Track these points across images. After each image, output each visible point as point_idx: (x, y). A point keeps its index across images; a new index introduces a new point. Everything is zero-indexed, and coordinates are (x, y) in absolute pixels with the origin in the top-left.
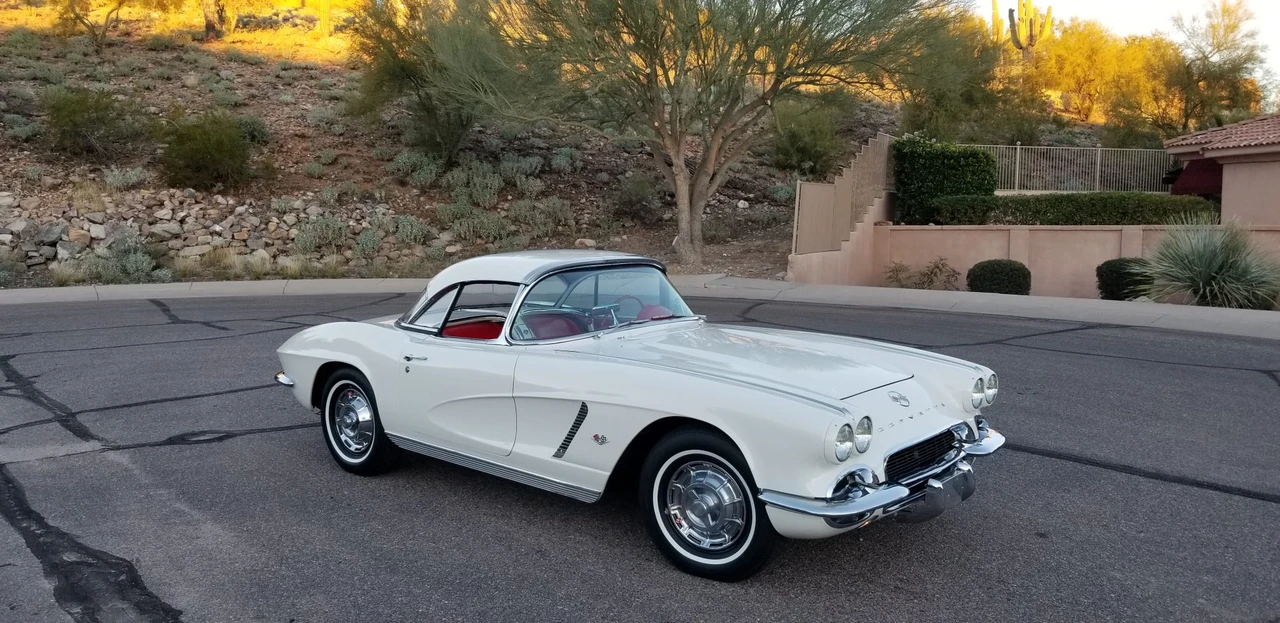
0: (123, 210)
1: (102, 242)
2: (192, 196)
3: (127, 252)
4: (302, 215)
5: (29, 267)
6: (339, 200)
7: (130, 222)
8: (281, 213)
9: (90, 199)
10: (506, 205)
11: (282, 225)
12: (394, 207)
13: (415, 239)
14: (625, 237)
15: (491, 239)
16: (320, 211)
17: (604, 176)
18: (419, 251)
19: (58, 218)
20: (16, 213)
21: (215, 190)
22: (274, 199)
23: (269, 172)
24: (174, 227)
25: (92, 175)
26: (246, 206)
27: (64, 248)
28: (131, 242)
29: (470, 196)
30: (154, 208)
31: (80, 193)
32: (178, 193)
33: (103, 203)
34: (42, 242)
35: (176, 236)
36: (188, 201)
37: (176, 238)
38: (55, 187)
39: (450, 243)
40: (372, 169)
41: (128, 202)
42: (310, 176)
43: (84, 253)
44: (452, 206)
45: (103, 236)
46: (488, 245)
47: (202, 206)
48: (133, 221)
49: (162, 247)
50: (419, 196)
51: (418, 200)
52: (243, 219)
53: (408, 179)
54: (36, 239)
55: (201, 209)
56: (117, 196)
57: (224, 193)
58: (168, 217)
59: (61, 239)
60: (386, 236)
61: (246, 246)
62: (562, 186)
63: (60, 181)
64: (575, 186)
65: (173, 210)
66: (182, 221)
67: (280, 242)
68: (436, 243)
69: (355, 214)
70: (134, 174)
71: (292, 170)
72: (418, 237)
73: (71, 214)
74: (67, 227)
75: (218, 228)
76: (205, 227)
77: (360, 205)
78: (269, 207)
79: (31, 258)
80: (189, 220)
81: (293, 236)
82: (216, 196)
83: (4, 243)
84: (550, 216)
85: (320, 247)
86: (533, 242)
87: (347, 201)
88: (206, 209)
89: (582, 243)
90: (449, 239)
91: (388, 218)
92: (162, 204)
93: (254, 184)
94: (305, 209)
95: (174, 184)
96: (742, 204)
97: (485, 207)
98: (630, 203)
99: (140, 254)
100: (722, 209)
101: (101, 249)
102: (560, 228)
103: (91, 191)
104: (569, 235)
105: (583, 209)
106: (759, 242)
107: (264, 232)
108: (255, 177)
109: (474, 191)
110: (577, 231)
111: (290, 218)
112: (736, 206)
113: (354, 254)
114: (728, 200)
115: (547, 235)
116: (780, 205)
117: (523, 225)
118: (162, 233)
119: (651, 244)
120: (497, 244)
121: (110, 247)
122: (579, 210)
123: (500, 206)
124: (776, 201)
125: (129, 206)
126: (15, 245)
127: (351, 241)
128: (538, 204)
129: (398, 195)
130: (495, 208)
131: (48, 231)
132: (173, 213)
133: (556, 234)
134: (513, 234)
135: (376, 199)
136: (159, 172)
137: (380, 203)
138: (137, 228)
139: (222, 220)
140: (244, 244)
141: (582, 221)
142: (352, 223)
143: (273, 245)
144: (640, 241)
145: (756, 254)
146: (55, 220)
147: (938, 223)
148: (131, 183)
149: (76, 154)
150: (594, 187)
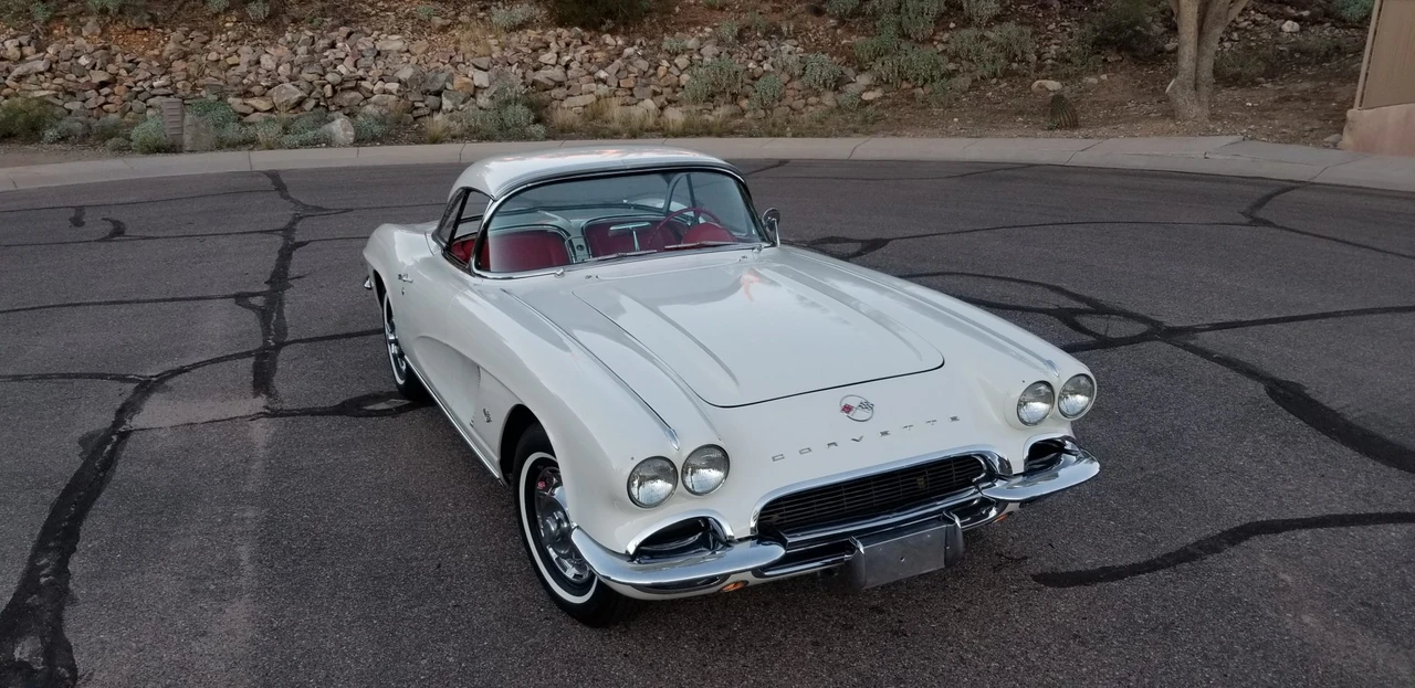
0: (508, 53)
1: (486, 91)
2: (578, 36)
3: (508, 102)
4: (696, 57)
5: (415, 118)
6: (739, 37)
7: (514, 67)
8: (673, 55)
9: (476, 42)
10: (946, 36)
11: (673, 69)
12: (805, 44)
13: (825, 84)
14: (1104, 77)
15: (920, 82)
16: (717, 51)
18: (829, 99)
19: (444, 64)
20: (405, 59)
21: (604, 28)
22: (666, 38)
24: (557, 73)
25: (482, 14)
26: (636, 47)
27: (448, 98)
28: (510, 93)
29: (900, 25)
30: (540, 51)
31: (468, 34)
32: (564, 32)
33: (488, 46)
34: (428, 91)
35: (560, 84)
36: (575, 42)
37: (560, 86)
38: (444, 29)
39: (869, 88)
41: (514, 44)
42: (712, 7)
43: (468, 104)
44: (875, 40)
45: (486, 85)
46: (915, 91)
47: (589, 47)
48: (518, 67)
49: (545, 96)
50: (835, 28)
51: (835, 33)
52: (631, 64)
53: (824, 6)
54: (423, 88)
55: (588, 51)
56: (503, 38)
57: (613, 32)
58: (553, 62)
59: (446, 88)
60: (790, 81)
61: (632, 95)
63: (449, 21)
65: (558, 53)
67: (669, 90)
68: (851, 89)
69: (756, 54)
70: (520, 12)
71: (692, 1)
72: (829, 82)
73: (459, 59)
74: (451, 74)
75: (602, 74)
76: (591, 74)
77: (763, 42)
78: (659, 48)
79: (417, 108)
80: (574, 65)
81: (683, 83)
82: (603, 37)
83: (391, 93)
84: (1002, 49)
85: (713, 96)
86: (975, 85)
87: (749, 38)
88: (592, 51)
89: (1041, 86)
90: (868, 82)
91: (794, 57)
92: (548, 46)
93: (646, 20)
94: (699, 50)
95: (562, 22)
96: (1289, 26)
97: (917, 41)
98: (1117, 28)
99: (519, 106)
100: (1257, 34)
101: (483, 100)
102: (1015, 65)
103: (477, 32)
104: (1024, 75)
105: (1050, 39)
106: (1307, 85)
107: (652, 78)
108: (649, 12)
109: (905, 18)
110: (1040, 68)
111: (682, 61)
112: (1281, 30)
113: (751, 104)
114: (1267, 20)
115: (995, 75)
116: (1349, 28)
117: (964, 62)
118: (546, 82)
119: (1141, 86)
120: (928, 89)
121: (492, 98)
122: (1044, 39)
123: (937, 38)
124: (1344, 21)
125: (515, 49)
126: (402, 96)
127: (748, 88)
128: (988, 34)
129: (811, 27)
130: (931, 40)
131: (434, 79)
132: (558, 57)
133: (1008, 74)
134: (950, 75)
135: (782, 34)
136: (548, 8)
137: (786, 38)
138: (521, 75)
139: (608, 64)
140: (629, 92)
141: (1047, 55)
142: (751, 65)
143: (662, 94)
144: (1125, 83)
145: (1298, 104)
146: (441, 67)
148: (518, 21)
150: (1070, 6)
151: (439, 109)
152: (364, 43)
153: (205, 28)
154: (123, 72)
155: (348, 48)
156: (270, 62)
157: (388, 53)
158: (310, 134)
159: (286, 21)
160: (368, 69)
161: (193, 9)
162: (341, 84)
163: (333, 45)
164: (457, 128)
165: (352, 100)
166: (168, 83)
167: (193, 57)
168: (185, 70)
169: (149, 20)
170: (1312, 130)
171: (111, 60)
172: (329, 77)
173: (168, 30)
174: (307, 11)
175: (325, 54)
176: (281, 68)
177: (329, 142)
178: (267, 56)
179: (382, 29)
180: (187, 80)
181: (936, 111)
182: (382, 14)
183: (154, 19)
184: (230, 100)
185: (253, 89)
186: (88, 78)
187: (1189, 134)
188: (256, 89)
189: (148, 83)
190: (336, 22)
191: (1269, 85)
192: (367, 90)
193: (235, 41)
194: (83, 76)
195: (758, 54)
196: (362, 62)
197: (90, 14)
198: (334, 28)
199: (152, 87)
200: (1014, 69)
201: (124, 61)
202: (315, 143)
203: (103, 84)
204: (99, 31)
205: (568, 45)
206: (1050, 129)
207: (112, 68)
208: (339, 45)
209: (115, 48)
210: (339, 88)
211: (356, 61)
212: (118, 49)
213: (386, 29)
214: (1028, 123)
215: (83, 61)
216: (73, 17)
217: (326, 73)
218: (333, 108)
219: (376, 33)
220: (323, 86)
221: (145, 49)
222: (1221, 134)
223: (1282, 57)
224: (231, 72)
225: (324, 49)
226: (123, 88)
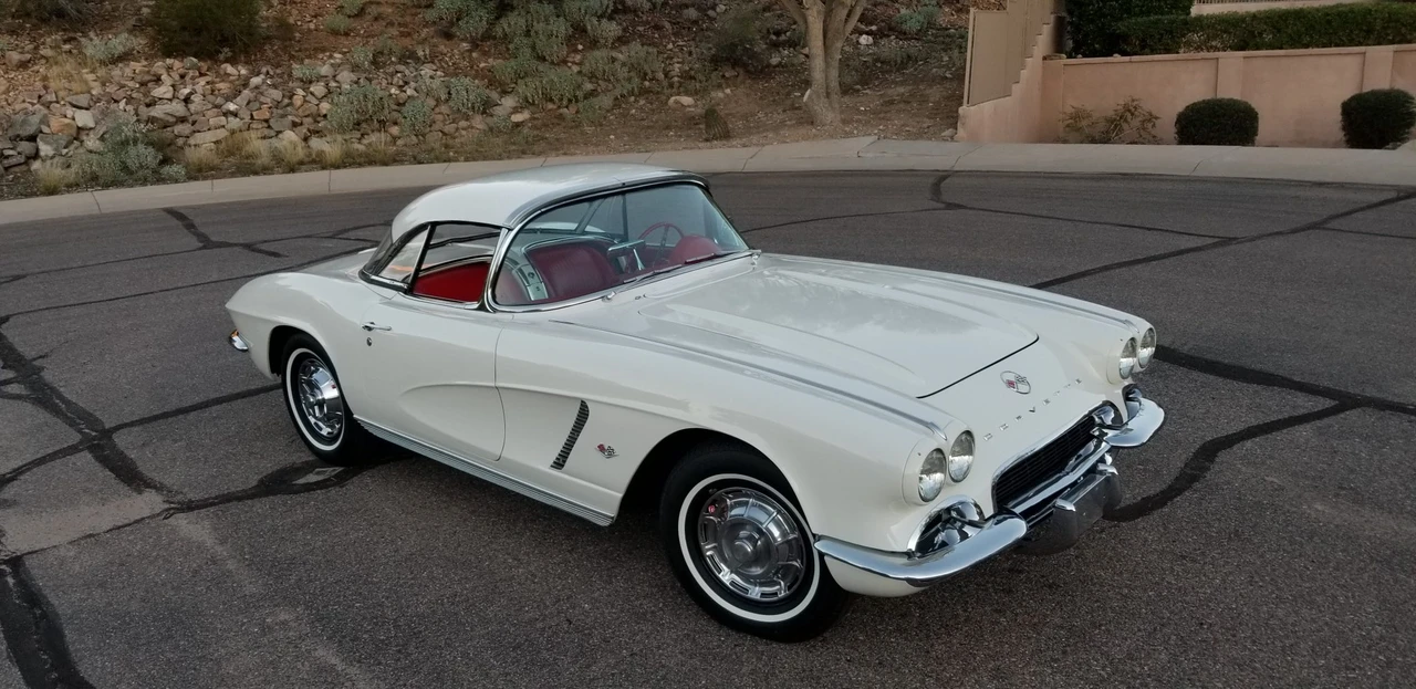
0: (111, 89)
1: (91, 132)
2: (193, 67)
3: (125, 143)
4: (333, 84)
5: (6, 169)
6: (374, 62)
7: (122, 104)
8: (306, 83)
9: (69, 78)
10: (578, 58)
11: (310, 98)
12: (443, 67)
13: (473, 108)
14: (728, 91)
15: (565, 103)
16: (354, 77)
17: (692, 13)
18: (479, 122)
19: (33, 104)
21: (222, 57)
22: (295, 66)
23: (285, 30)
24: (178, 108)
25: (67, 47)
26: (262, 76)
27: (47, 143)
28: (127, 132)
29: (533, 48)
30: (150, 85)
31: (55, 70)
32: (177, 64)
33: (86, 82)
34: (18, 136)
35: (183, 120)
36: (191, 73)
37: (182, 122)
38: (23, 65)
39: (516, 110)
40: (408, 19)
41: (117, 79)
42: (335, 32)
43: (72, 147)
44: (513, 63)
45: (92, 125)
46: (561, 111)
47: (208, 79)
48: (127, 104)
49: (167, 133)
50: (470, 51)
51: (470, 56)
52: (262, 94)
53: (454, 30)
54: (11, 133)
55: (208, 83)
56: (102, 72)
57: (233, 61)
58: (169, 95)
59: (41, 132)
60: (436, 106)
61: (269, 127)
62: (641, 29)
63: (28, 56)
64: (658, 28)
65: (173, 86)
66: (187, 100)
67: (309, 120)
68: (498, 111)
69: (396, 80)
70: (120, 41)
71: (312, 26)
72: (476, 105)
73: (49, 98)
74: (45, 116)
75: (232, 107)
76: (216, 107)
77: (401, 68)
78: (290, 75)
79: (7, 157)
80: (196, 98)
81: (324, 112)
82: (223, 66)
84: (632, 68)
85: (359, 124)
86: (617, 102)
87: (385, 63)
88: (214, 83)
89: (677, 102)
90: (514, 105)
91: (437, 82)
92: (160, 79)
93: (267, 47)
94: (334, 76)
95: (169, 52)
96: (864, 40)
97: (552, 63)
98: (728, 47)
99: (141, 146)
101: (92, 142)
102: (647, 83)
103: (68, 67)
104: (658, 93)
105: (671, 58)
106: (901, 90)
107: (289, 108)
108: (268, 39)
109: (537, 42)
110: (670, 85)
111: (318, 89)
112: (858, 42)
113: (402, 131)
115: (632, 93)
116: (910, 39)
117: (601, 82)
118: (162, 116)
119: (761, 98)
120: (573, 109)
121: (102, 138)
122: (667, 59)
123: (570, 59)
124: (905, 33)
125: (119, 84)
127: (395, 114)
128: (617, 54)
129: (445, 51)
131: (24, 122)
132: (175, 90)
133: (644, 92)
134: (592, 94)
135: (419, 59)
136: (149, 38)
137: (424, 63)
138: (132, 112)
139: (235, 96)
140: (266, 125)
141: (673, 73)
142: (393, 91)
143: (301, 124)
144: (748, 96)
145: (902, 106)
146: (30, 108)
147: (1124, 53)
148: (117, 53)
149: (44, 21)
150: (681, 28)
151: (36, 156)
164: (67, 176)
170: (928, 127)
181: (589, 129)
187: (832, 137)
195: (397, 79)
200: (650, 88)
205: (183, 77)
206: (707, 140)
214: (680, 136)
222: (858, 136)
223: (868, 67)
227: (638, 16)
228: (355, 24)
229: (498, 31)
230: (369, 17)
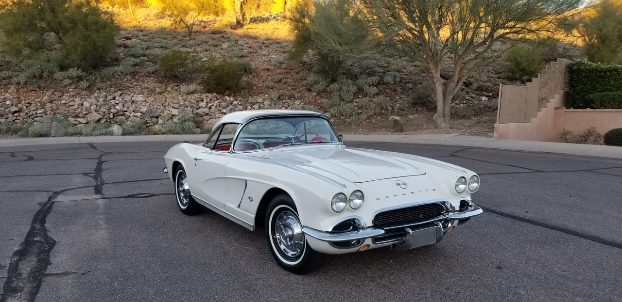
0: (187, 103)
1: (177, 116)
2: (215, 96)
3: (185, 121)
4: (262, 105)
5: (147, 127)
6: (279, 98)
7: (189, 108)
8: (253, 104)
9: (174, 98)
10: (358, 100)
12: (304, 101)
14: (416, 115)
15: (348, 116)
16: (270, 103)
17: (410, 85)
19: (160, 106)
20: (144, 104)
21: (225, 94)
22: (250, 98)
23: (250, 86)
24: (206, 110)
25: (176, 88)
26: (238, 101)
27: (161, 119)
28: (188, 117)
29: (340, 96)
30: (200, 102)
31: (170, 95)
32: (210, 95)
33: (178, 100)
34: (153, 116)
35: (207, 114)
36: (214, 99)
38: (161, 93)
40: (297, 84)
41: (189, 99)
42: (268, 88)
43: (169, 121)
44: (330, 101)
45: (177, 114)
47: (219, 101)
49: (201, 119)
50: (316, 96)
51: (316, 98)
53: (312, 88)
54: (151, 115)
56: (185, 97)
57: (229, 95)
58: (205, 106)
59: (160, 115)
62: (387, 91)
63: (163, 90)
64: (394, 90)
65: (207, 103)
70: (192, 87)
71: (261, 85)
73: (166, 104)
74: (163, 110)
75: (224, 111)
76: (219, 111)
77: (288, 100)
78: (247, 101)
79: (148, 123)
80: (213, 107)
82: (225, 97)
83: (138, 117)
84: (378, 105)
86: (368, 117)
87: (283, 99)
88: (221, 102)
89: (392, 118)
91: (300, 106)
92: (203, 100)
93: (243, 91)
94: (263, 103)
95: (209, 91)
96: (484, 99)
97: (347, 101)
98: (421, 98)
99: (190, 122)
100: (473, 101)
101: (175, 120)
102: (383, 111)
103: (174, 95)
104: (387, 115)
105: (396, 102)
106: (487, 118)
108: (244, 88)
109: (342, 93)
110: (392, 113)
111: (256, 106)
112: (481, 100)
114: (476, 96)
115: (376, 114)
117: (364, 110)
118: (201, 113)
120: (351, 119)
121: (179, 119)
122: (394, 102)
123: (355, 101)
125: (189, 101)
126: (142, 117)
128: (373, 99)
129: (307, 96)
130: (352, 102)
131: (156, 112)
132: (207, 104)
133: (380, 114)
134: (359, 114)
135: (295, 98)
136: (204, 86)
137: (297, 99)
138: (191, 111)
139: (227, 107)
141: (395, 108)
144: (424, 118)
146: (159, 107)
147: (592, 108)
148: (191, 91)
149: (171, 79)
150: (404, 91)
151: (157, 123)
152: (127, 98)
153: (61, 91)
154: (25, 107)
155: (120, 99)
156: (88, 104)
157: (137, 101)
158: (104, 131)
159: (95, 89)
160: (128, 108)
161: (56, 83)
162: (117, 113)
163: (114, 98)
164: (164, 130)
165: (122, 119)
166: (44, 112)
167: (55, 102)
168: (51, 107)
169: (37, 87)
170: (484, 132)
171: (20, 103)
172: (112, 110)
173: (45, 91)
174: (104, 85)
175: (111, 102)
176: (92, 107)
177: (111, 134)
178: (86, 102)
179: (135, 93)
180: (52, 111)
181: (353, 126)
182: (135, 87)
183: (39, 87)
184: (70, 119)
185: (79, 115)
186: (9, 109)
187: (441, 133)
188: (81, 115)
189: (35, 112)
190: (116, 90)
191: (474, 118)
192: (127, 115)
193: (73, 96)
194: (7, 109)
195: (286, 104)
196: (126, 105)
197: (13, 84)
198: (115, 92)
199: (37, 113)
200: (382, 112)
201: (25, 103)
202: (105, 134)
203: (16, 112)
204: (16, 91)
205: (211, 100)
206: (393, 132)
207: (20, 106)
208: (117, 98)
209: (22, 98)
210: (116, 115)
211: (124, 105)
212: (23, 98)
213: (136, 93)
214: (386, 130)
215: (8, 102)
216: (5, 85)
217: (111, 109)
218: (113, 122)
219: (132, 94)
220: (109, 114)
221: (35, 99)
222: (452, 133)
223: (481, 109)
224: (70, 108)
225: (111, 100)
226: (24, 113)
227: (388, 86)
228: (276, 85)
229: (328, 89)
230: (282, 83)
